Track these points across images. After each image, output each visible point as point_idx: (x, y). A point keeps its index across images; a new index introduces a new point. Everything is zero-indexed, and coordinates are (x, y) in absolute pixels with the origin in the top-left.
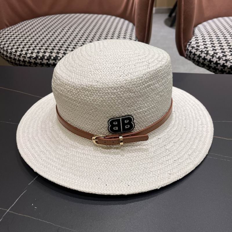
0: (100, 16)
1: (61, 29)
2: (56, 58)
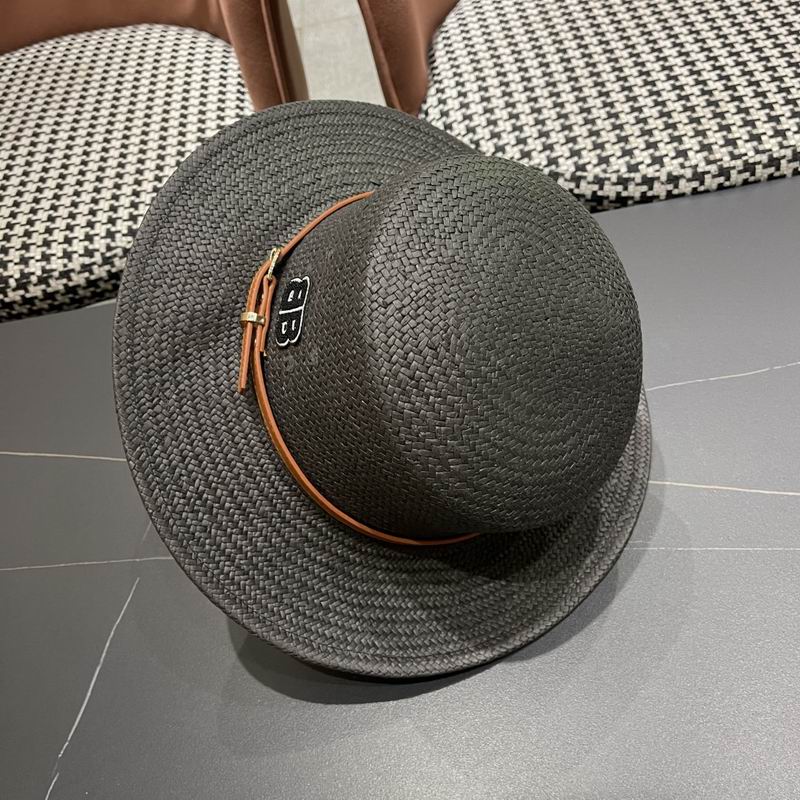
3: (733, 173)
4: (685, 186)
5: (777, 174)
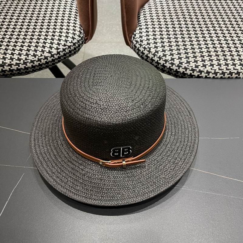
3: (226, 74)
4: (211, 75)
5: (238, 77)
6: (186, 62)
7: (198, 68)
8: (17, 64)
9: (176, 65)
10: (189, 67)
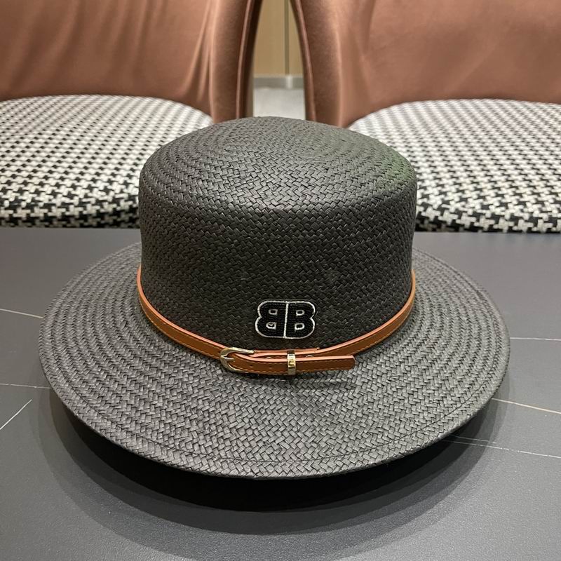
0: (137, 99)
1: (36, 132)
2: (16, 204)
4: (523, 226)
6: (457, 199)
7: (488, 209)
8: (65, 205)
9: (436, 206)
10: (465, 210)
